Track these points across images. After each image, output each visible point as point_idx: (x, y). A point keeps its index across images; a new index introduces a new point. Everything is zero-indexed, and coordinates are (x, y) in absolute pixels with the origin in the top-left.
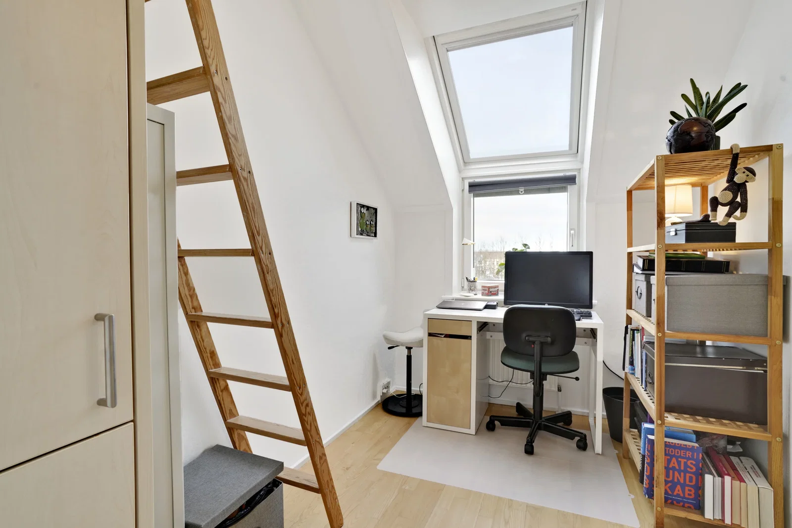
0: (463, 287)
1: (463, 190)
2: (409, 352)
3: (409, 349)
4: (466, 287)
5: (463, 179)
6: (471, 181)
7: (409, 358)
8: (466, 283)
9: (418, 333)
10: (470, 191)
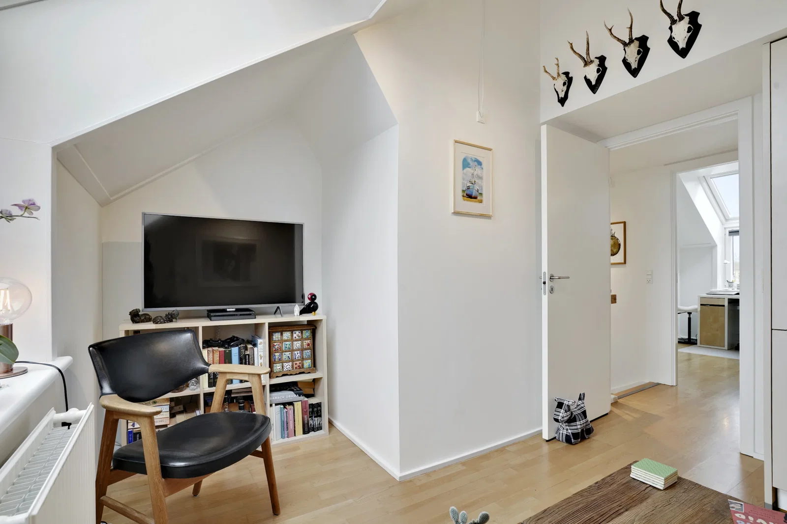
0: (725, 286)
1: (725, 234)
2: (690, 316)
3: (690, 313)
4: (727, 285)
5: (725, 228)
6: (730, 229)
7: (689, 319)
8: (727, 284)
9: (695, 306)
10: (729, 235)
